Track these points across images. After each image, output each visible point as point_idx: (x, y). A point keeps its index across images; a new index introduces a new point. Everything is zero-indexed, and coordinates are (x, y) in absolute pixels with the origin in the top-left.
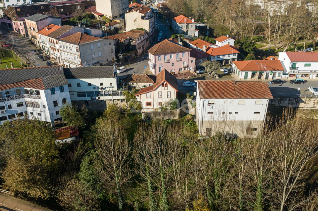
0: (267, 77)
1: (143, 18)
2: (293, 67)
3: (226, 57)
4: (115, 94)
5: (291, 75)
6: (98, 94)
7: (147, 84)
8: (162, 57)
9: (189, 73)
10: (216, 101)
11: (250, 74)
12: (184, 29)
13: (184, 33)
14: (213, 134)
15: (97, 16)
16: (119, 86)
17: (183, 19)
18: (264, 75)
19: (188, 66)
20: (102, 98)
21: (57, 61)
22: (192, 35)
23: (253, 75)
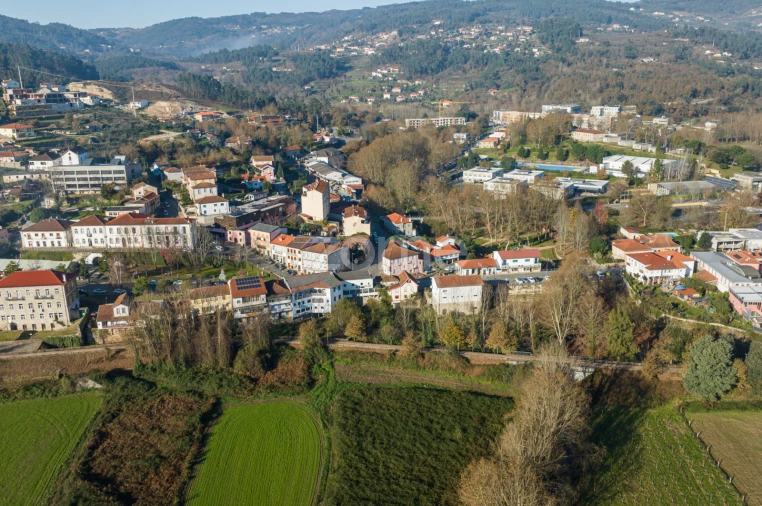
0: (485, 273)
1: (363, 222)
2: (504, 263)
3: (449, 258)
4: (371, 291)
5: (504, 270)
6: (359, 292)
7: (394, 283)
8: (396, 261)
9: (419, 273)
10: (448, 289)
11: (470, 271)
12: (402, 230)
13: (400, 233)
14: (448, 312)
15: (305, 219)
16: (374, 285)
17: (399, 219)
18: (482, 271)
19: (417, 268)
20: (361, 295)
21: (297, 269)
22: (409, 235)
23: (473, 272)
